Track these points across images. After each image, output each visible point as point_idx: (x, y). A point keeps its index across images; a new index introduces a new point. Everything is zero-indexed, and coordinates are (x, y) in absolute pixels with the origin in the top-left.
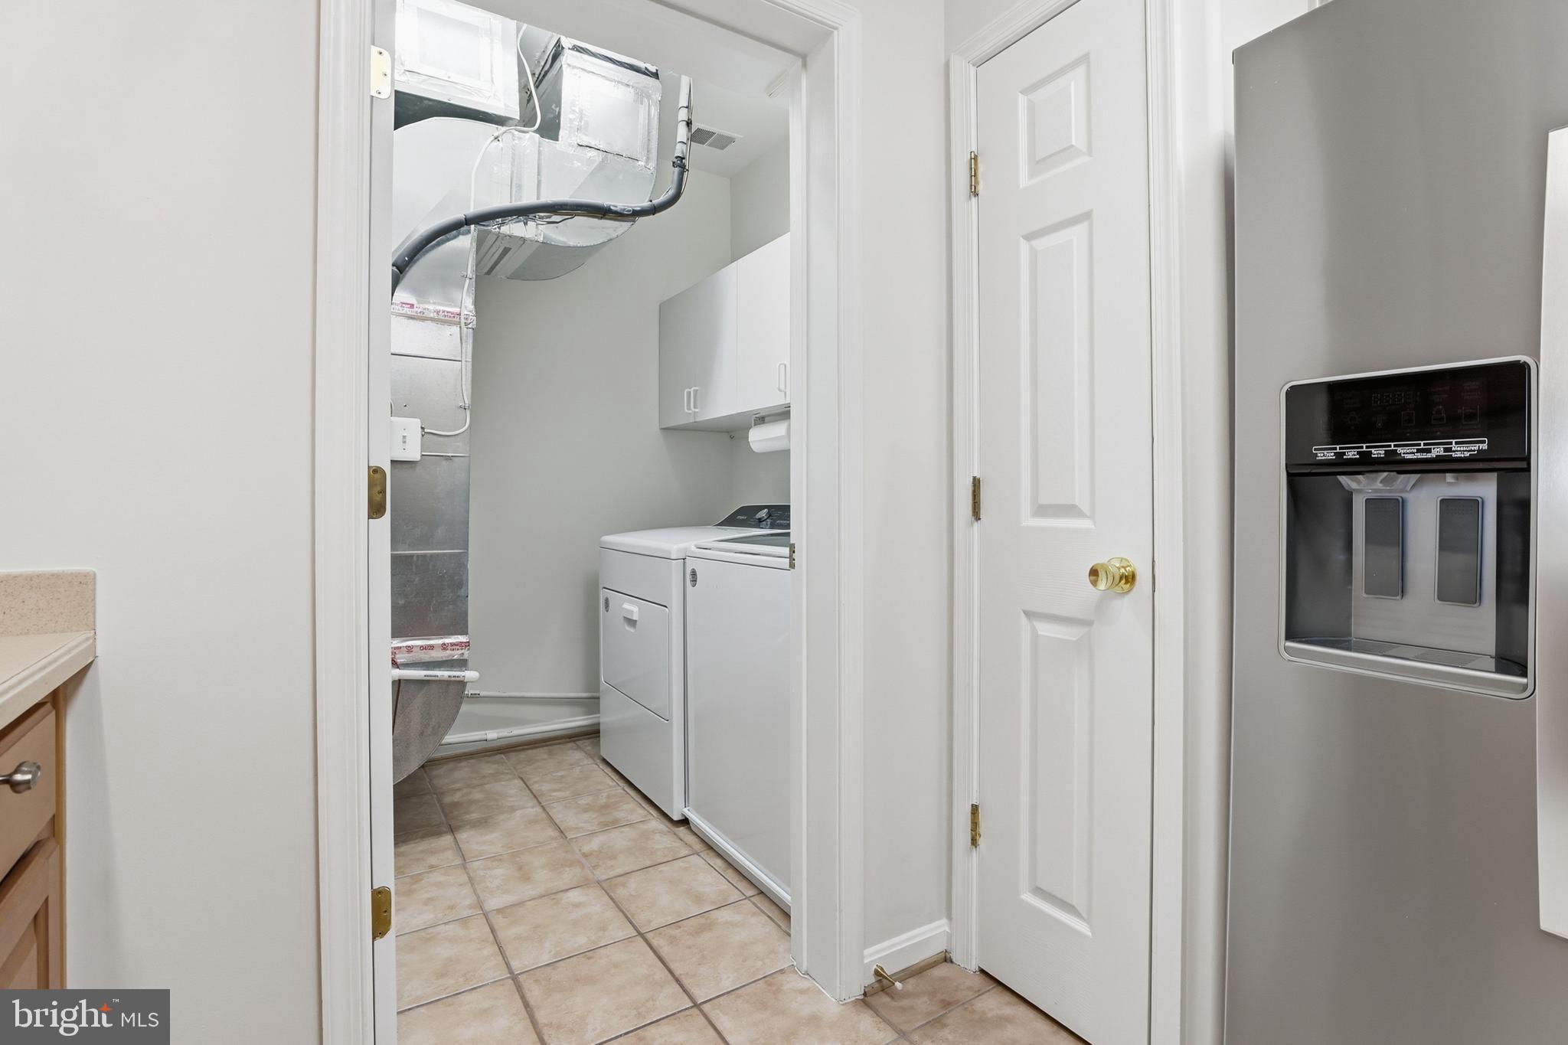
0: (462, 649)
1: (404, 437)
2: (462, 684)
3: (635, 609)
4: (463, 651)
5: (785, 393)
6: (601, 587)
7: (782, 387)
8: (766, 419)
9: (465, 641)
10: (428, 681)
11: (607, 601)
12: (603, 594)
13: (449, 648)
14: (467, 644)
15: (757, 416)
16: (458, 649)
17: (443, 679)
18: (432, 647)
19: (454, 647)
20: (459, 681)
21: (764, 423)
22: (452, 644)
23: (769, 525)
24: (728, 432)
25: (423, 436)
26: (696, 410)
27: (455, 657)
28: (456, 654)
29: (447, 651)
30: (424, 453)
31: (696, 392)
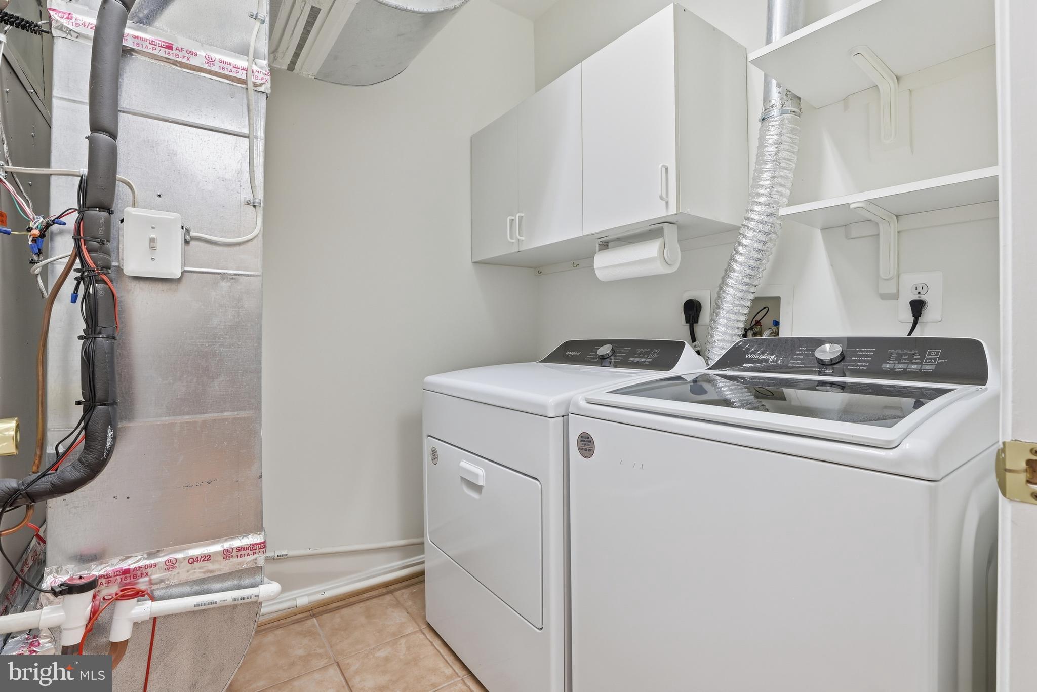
0: (254, 553)
1: (152, 240)
2: (255, 604)
3: (480, 471)
4: (256, 556)
5: (667, 203)
6: (425, 435)
7: (664, 196)
8: (610, 244)
9: (259, 541)
10: (203, 611)
11: (434, 452)
12: (428, 444)
13: (234, 554)
14: (263, 546)
15: (601, 240)
16: (248, 555)
17: (225, 604)
18: (207, 558)
19: (243, 552)
20: (252, 603)
21: (608, 248)
22: (240, 549)
23: (612, 363)
24: (535, 268)
25: (187, 242)
26: (523, 238)
27: (245, 566)
28: (248, 560)
29: (232, 559)
30: (186, 269)
31: (521, 218)
